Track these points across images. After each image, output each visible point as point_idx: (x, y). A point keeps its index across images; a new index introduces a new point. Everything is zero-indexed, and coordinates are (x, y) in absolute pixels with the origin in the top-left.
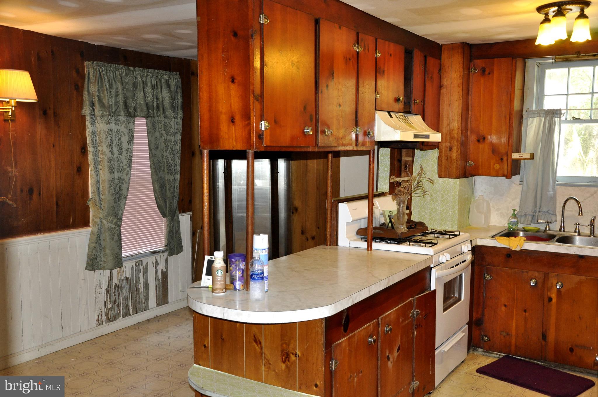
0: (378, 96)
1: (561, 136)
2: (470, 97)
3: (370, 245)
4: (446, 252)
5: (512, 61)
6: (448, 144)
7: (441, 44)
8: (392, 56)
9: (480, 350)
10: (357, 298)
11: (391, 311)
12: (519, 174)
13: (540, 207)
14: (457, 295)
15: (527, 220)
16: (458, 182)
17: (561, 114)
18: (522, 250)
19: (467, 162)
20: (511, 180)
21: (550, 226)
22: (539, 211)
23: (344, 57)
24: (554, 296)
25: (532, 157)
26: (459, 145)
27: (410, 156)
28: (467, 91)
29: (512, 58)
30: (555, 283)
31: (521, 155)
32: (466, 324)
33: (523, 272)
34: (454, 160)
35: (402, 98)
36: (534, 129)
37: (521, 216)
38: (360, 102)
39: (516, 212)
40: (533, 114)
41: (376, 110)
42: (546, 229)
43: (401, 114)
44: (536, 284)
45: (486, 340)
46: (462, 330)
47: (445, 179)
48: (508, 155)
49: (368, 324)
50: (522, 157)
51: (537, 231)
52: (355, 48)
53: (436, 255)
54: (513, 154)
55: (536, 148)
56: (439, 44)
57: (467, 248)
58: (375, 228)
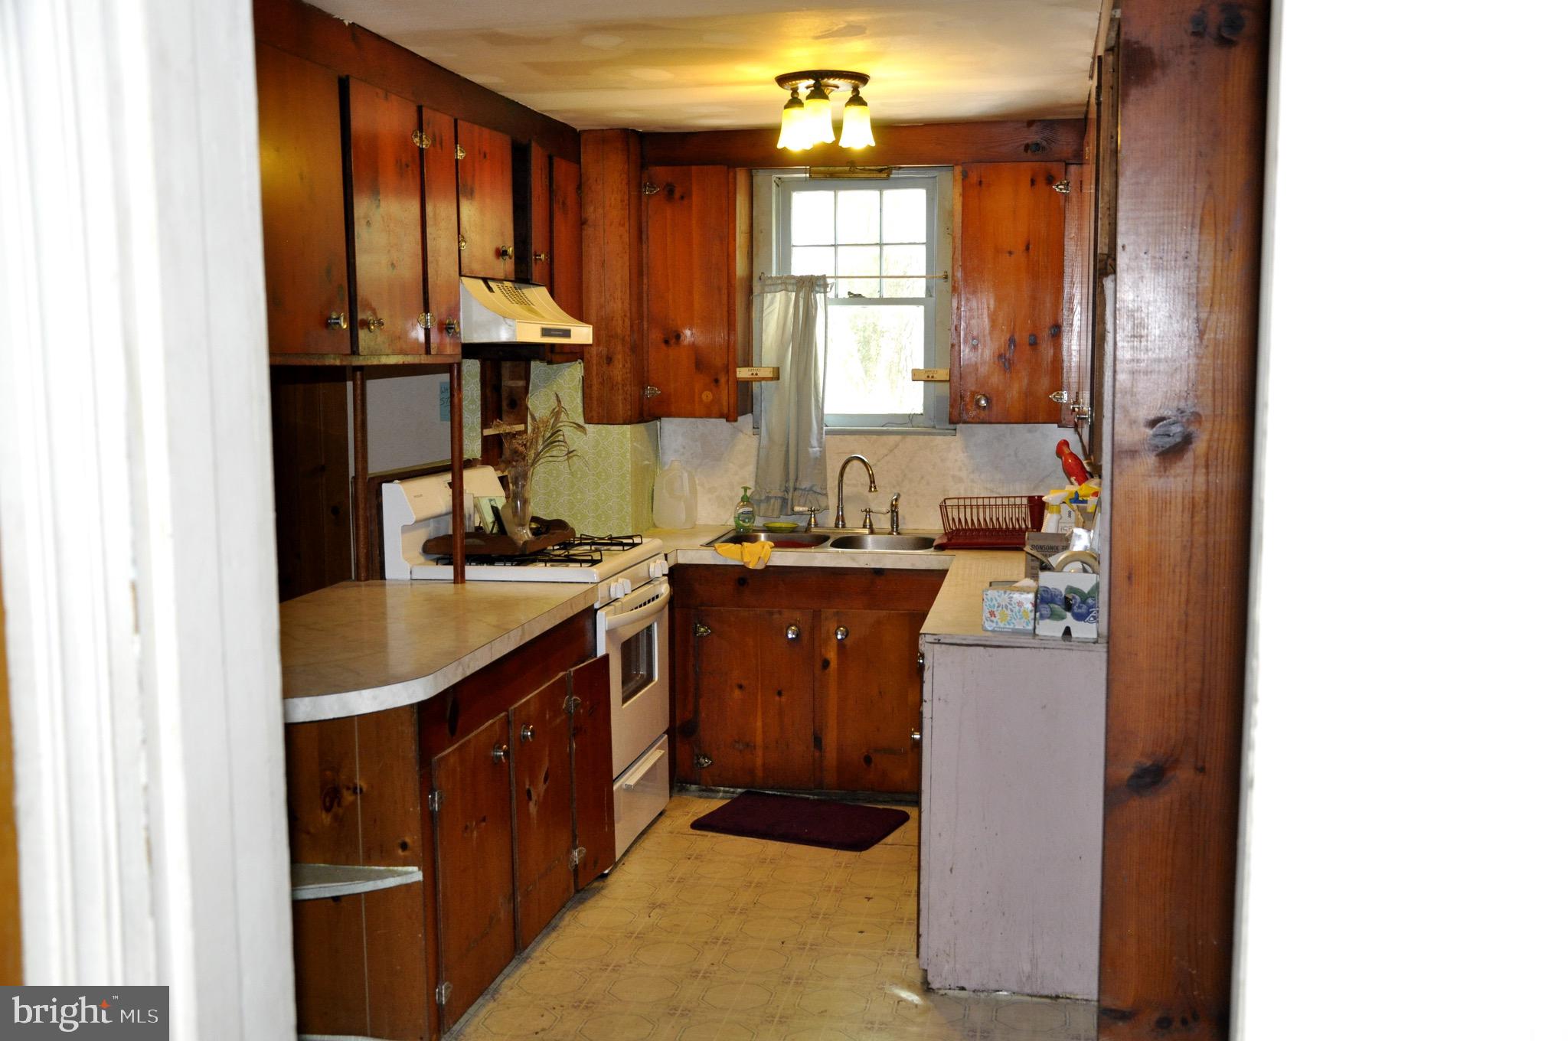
0: (463, 244)
1: (828, 330)
2: (644, 246)
3: (459, 572)
4: (621, 577)
5: (728, 173)
6: (603, 349)
7: (578, 130)
8: (487, 156)
9: (694, 787)
10: (471, 665)
11: (529, 697)
12: (752, 412)
13: (796, 479)
14: (643, 672)
15: (771, 507)
16: (629, 433)
17: (826, 285)
18: (767, 567)
19: (644, 388)
20: (735, 424)
21: (817, 519)
22: (795, 489)
23: (397, 162)
24: (832, 655)
25: (776, 376)
26: (627, 350)
27: (520, 378)
28: (640, 235)
29: (726, 167)
30: (832, 630)
31: (754, 370)
32: (664, 733)
33: (771, 614)
34: (617, 383)
35: (511, 249)
36: (775, 316)
37: (760, 502)
38: (430, 258)
39: (749, 493)
40: (773, 285)
41: (461, 275)
42: (809, 524)
43: (508, 284)
44: (797, 635)
45: (706, 765)
46: (657, 746)
47: (600, 426)
48: (728, 372)
49: (491, 722)
50: (757, 374)
51: (793, 530)
52: (417, 140)
53: (603, 583)
54: (738, 369)
55: (781, 357)
56: (574, 130)
57: (659, 568)
58: (468, 535)
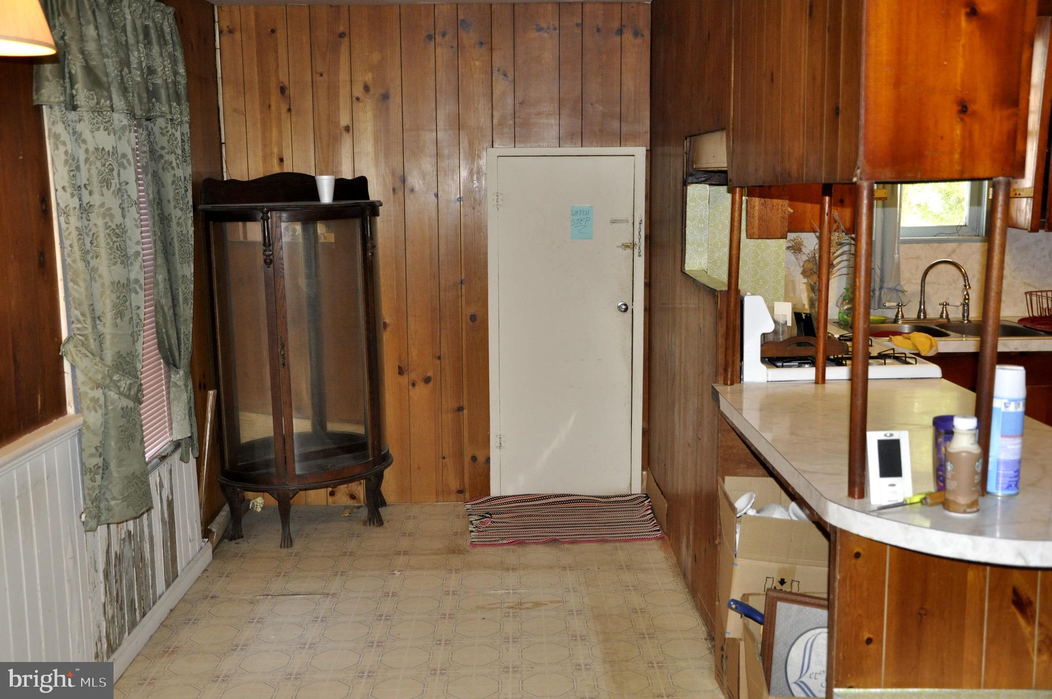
3: (821, 373)
21: (904, 312)
22: (882, 289)
42: (897, 316)
47: (760, 240)
51: (883, 321)
